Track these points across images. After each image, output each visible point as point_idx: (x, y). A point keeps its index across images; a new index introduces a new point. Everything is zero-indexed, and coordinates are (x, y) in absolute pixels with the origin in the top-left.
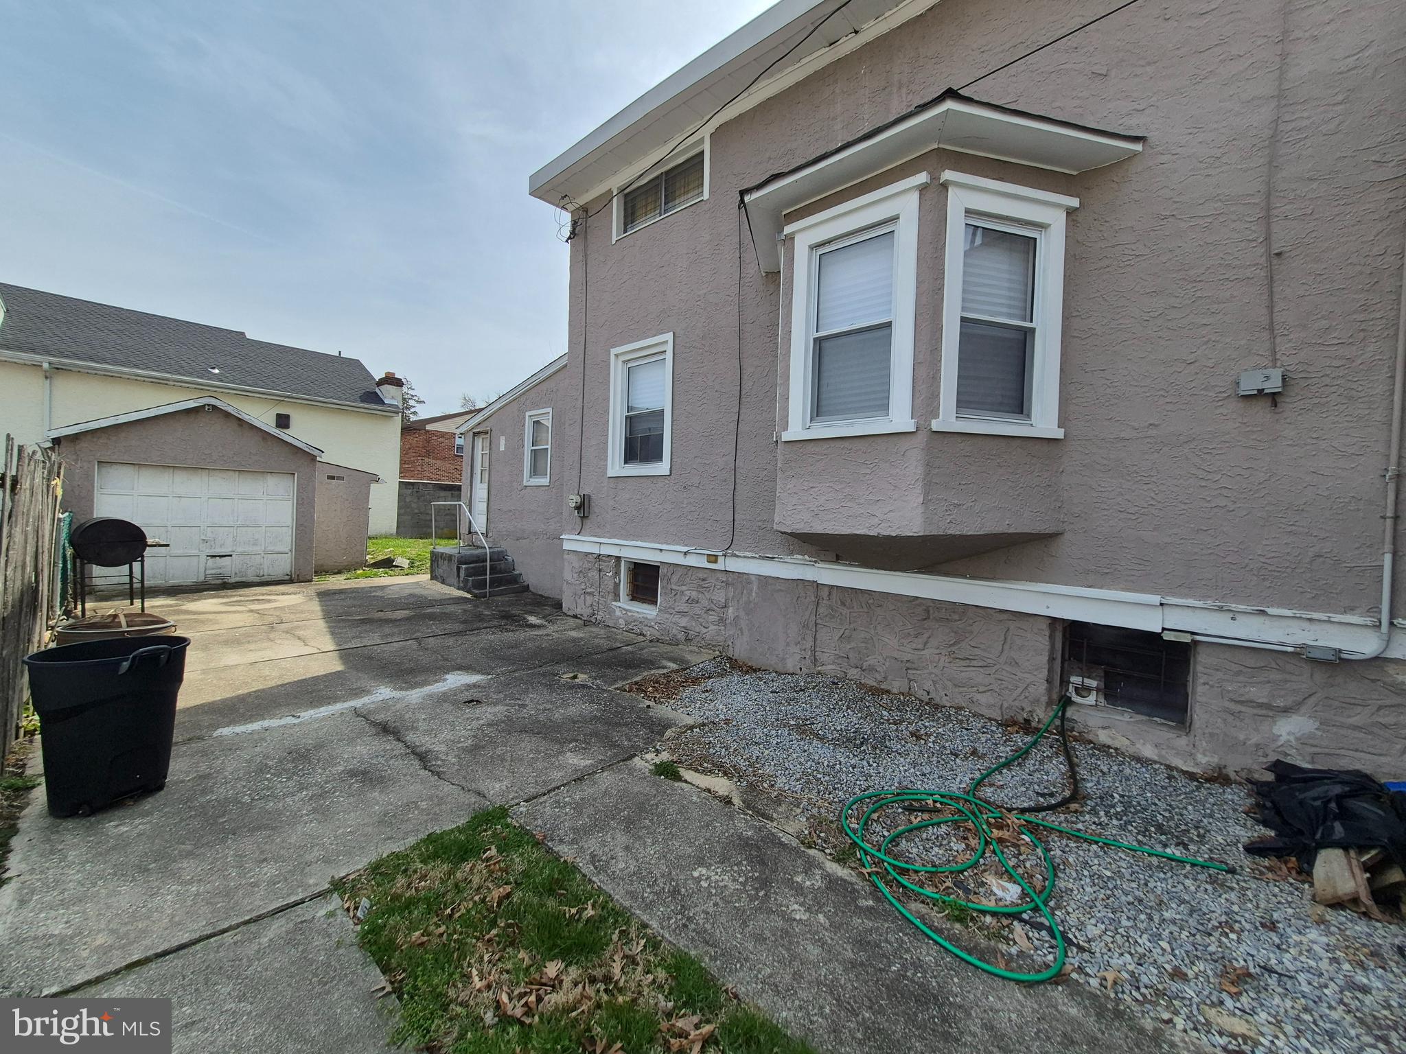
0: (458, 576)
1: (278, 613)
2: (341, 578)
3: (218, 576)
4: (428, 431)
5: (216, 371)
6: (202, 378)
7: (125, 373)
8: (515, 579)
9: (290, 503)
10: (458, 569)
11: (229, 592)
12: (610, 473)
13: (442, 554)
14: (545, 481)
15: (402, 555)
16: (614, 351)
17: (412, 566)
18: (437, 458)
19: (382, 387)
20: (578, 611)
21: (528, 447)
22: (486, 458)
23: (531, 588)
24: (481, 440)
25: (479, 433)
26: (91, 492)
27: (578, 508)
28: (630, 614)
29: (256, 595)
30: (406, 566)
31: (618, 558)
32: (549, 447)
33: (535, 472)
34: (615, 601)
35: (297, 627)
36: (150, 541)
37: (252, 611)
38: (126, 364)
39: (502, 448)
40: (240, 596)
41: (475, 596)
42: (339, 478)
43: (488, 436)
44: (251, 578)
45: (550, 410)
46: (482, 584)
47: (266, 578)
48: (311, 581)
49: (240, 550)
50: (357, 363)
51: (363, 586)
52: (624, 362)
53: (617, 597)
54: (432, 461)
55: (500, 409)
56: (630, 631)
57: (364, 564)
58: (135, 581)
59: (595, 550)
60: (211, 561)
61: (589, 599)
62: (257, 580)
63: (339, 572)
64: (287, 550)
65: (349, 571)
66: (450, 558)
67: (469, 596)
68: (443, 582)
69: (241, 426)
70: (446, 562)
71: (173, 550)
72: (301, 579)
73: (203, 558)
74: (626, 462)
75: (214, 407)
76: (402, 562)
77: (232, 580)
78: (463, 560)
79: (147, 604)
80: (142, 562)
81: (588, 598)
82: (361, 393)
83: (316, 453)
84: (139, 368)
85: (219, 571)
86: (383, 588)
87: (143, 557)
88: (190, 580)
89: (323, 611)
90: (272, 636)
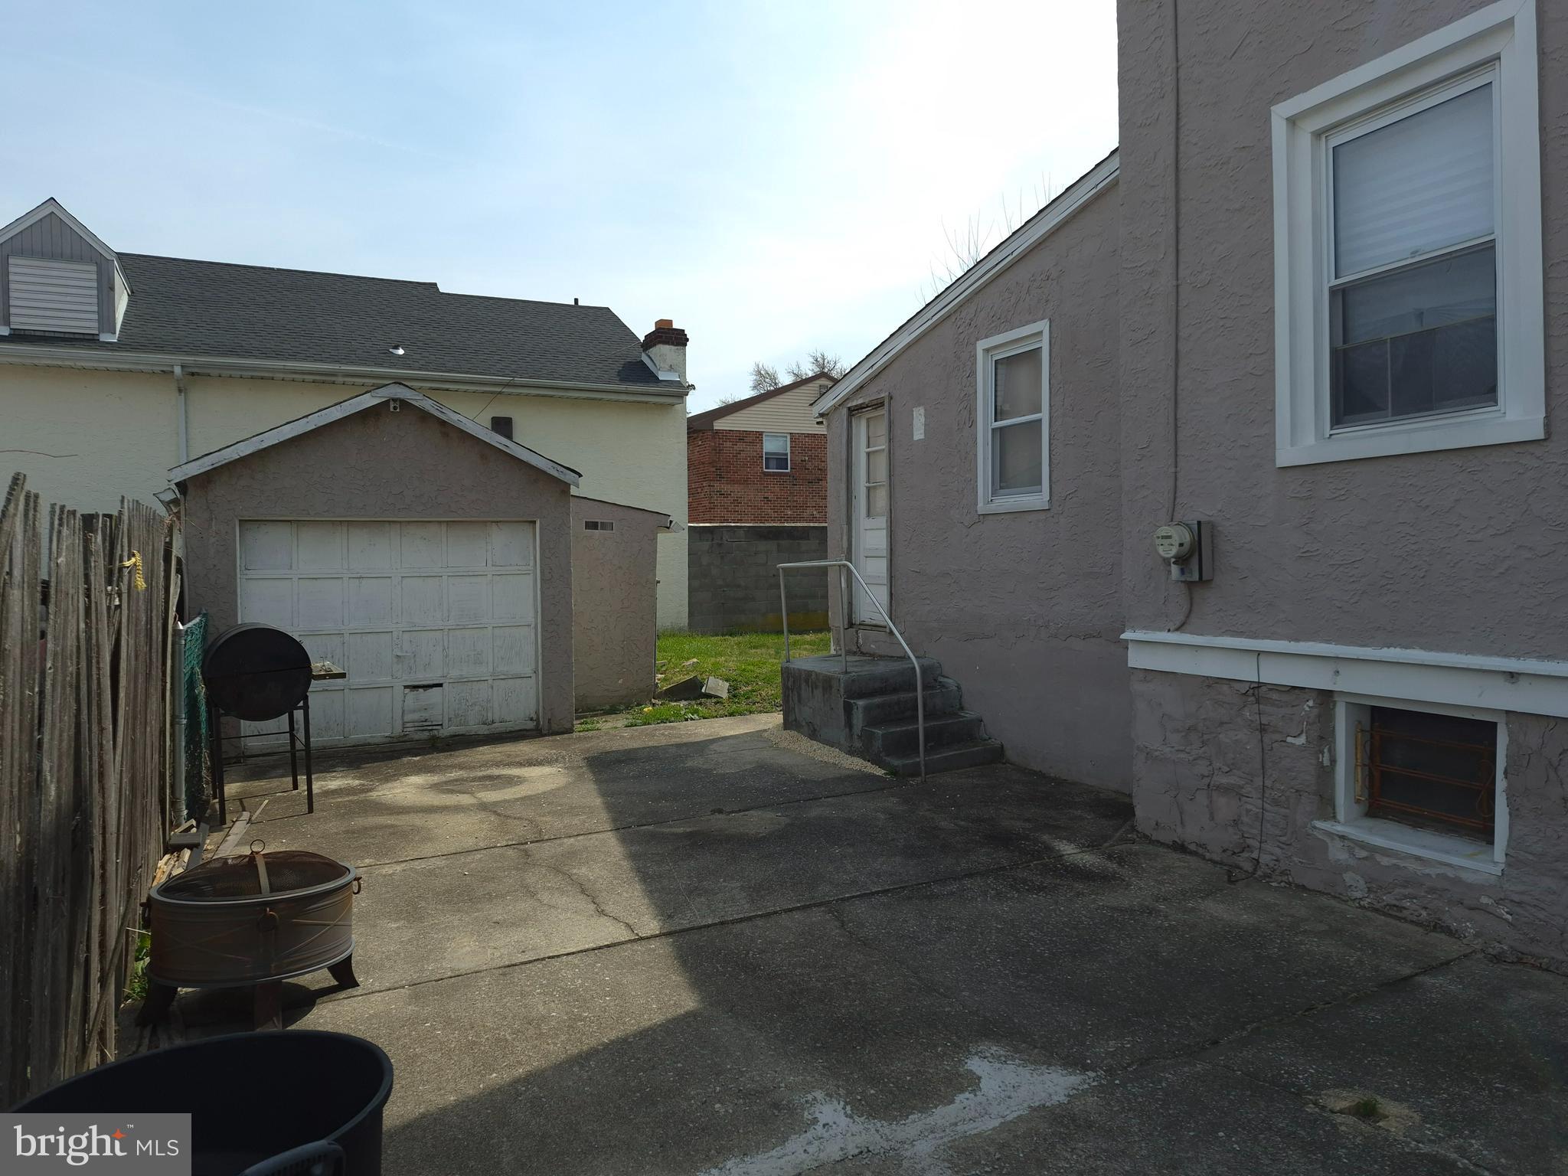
0: (849, 724)
1: (531, 814)
2: (619, 722)
3: (424, 725)
4: (718, 431)
5: (401, 352)
6: (381, 365)
7: (279, 371)
8: (967, 733)
9: (529, 579)
10: (848, 709)
11: (443, 759)
12: (1286, 456)
13: (809, 673)
14: (1037, 499)
15: (715, 671)
16: (1281, 111)
17: (734, 693)
18: (733, 482)
19: (653, 351)
20: (1191, 833)
21: (984, 422)
22: (882, 463)
23: (1010, 754)
24: (863, 424)
25: (860, 408)
26: (233, 577)
27: (1182, 560)
28: (1385, 861)
29: (485, 765)
30: (725, 695)
31: (1326, 697)
32: (1044, 415)
33: (1003, 481)
34: (1326, 819)
35: (572, 854)
36: (317, 665)
37: (483, 807)
38: (279, 355)
39: (919, 434)
40: (461, 767)
41: (894, 772)
42: (604, 526)
43: (884, 411)
44: (474, 727)
45: (1043, 326)
46: (906, 745)
47: (498, 727)
48: (570, 731)
49: (454, 673)
50: (604, 315)
51: (663, 742)
52: (1318, 135)
53: (1326, 806)
54: (727, 488)
55: (909, 346)
56: (1393, 912)
57: (651, 693)
58: (298, 743)
59: (1245, 671)
60: (411, 695)
61: (1226, 807)
62: (484, 730)
63: (613, 711)
64: (528, 671)
65: (628, 707)
66: (826, 683)
67: (880, 772)
68: (813, 735)
69: (445, 435)
70: (818, 693)
71: (353, 680)
72: (555, 727)
73: (399, 689)
74: (1337, 420)
75: (404, 404)
76: (717, 686)
77: (445, 732)
78: (857, 690)
79: (316, 787)
80: (306, 708)
81: (1221, 801)
82: (618, 366)
83: (569, 477)
84: (295, 360)
85: (425, 715)
86: (700, 747)
87: (306, 698)
88: (380, 732)
89: (610, 807)
90: (531, 878)
